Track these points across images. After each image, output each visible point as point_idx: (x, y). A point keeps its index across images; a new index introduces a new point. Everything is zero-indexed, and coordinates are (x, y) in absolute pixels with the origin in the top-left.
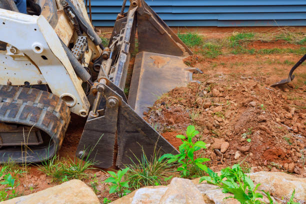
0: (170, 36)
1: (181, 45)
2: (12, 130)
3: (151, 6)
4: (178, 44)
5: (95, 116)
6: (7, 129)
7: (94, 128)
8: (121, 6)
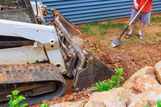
0: (73, 27)
1: (78, 30)
2: (41, 86)
3: (64, 16)
4: (77, 30)
5: (82, 69)
6: (38, 86)
7: (83, 75)
8: (50, 17)
